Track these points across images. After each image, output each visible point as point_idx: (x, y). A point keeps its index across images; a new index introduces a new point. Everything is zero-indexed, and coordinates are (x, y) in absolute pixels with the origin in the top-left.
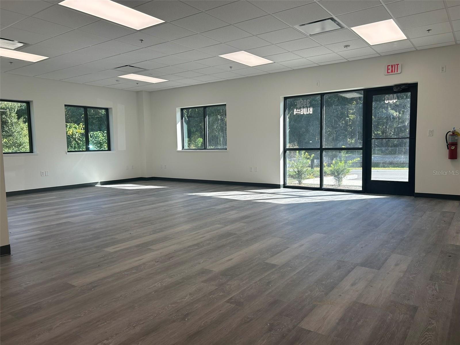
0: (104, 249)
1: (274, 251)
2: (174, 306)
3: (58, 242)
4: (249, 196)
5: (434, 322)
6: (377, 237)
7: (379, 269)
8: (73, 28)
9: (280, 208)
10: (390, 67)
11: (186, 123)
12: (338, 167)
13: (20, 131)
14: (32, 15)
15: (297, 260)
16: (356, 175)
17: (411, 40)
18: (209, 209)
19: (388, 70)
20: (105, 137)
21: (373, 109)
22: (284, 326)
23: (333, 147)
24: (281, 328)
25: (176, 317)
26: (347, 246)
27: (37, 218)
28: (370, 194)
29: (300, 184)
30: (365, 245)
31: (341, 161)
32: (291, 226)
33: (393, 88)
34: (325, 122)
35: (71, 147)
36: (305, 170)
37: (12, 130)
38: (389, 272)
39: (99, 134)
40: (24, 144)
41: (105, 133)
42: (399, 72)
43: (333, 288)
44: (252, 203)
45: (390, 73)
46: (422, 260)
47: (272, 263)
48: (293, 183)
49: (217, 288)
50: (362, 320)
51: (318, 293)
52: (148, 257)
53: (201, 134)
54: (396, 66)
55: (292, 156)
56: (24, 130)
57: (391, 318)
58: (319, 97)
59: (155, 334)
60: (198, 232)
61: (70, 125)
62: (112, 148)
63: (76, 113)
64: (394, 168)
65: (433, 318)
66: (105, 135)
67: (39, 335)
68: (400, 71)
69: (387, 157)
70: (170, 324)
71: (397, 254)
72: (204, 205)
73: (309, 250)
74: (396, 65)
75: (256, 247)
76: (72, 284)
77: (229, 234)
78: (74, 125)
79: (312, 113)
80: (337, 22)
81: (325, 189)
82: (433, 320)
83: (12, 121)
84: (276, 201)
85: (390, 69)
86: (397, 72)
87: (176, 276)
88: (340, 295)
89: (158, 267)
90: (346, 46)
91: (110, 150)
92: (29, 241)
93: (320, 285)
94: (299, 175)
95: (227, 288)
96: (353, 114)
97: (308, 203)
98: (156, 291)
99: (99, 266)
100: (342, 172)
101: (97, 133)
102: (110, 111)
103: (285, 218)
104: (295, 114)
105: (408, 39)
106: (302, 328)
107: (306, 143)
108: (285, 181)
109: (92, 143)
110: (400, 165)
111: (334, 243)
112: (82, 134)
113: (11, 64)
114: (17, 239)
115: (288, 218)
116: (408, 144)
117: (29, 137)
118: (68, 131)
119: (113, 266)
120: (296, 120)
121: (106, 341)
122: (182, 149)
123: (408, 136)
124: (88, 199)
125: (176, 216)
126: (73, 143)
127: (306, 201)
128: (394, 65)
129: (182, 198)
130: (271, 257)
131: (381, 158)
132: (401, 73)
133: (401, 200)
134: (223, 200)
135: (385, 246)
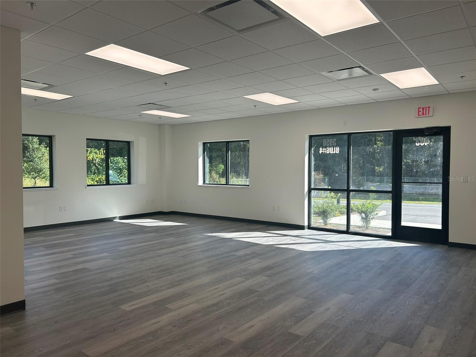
0: (119, 307)
1: (298, 316)
3: (74, 295)
4: (271, 240)
6: (409, 301)
7: (412, 347)
8: (99, 73)
9: (305, 257)
10: (421, 110)
13: (41, 157)
14: (59, 62)
15: (322, 330)
16: (384, 211)
17: (443, 84)
18: (229, 256)
19: (418, 113)
20: (125, 163)
21: (403, 151)
26: (377, 313)
29: (325, 225)
30: (395, 312)
32: (316, 282)
33: (424, 131)
35: (91, 172)
37: (33, 156)
38: (423, 351)
39: (120, 159)
40: (45, 170)
41: (126, 159)
42: (431, 115)
44: (274, 248)
45: (421, 116)
46: (458, 335)
47: (296, 333)
52: (165, 319)
53: (222, 159)
54: (427, 109)
55: (317, 185)
56: (45, 155)
58: (346, 137)
60: (217, 286)
61: (91, 150)
62: (132, 181)
66: (125, 161)
69: (418, 187)
71: (431, 326)
72: (224, 250)
73: (335, 317)
74: (428, 107)
75: (280, 309)
76: (87, 353)
77: (249, 291)
78: (95, 150)
79: (338, 152)
80: (366, 69)
81: (352, 232)
83: (33, 146)
84: (299, 247)
86: (429, 114)
87: (194, 346)
89: (175, 333)
90: (375, 90)
91: (130, 184)
92: (44, 292)
96: (380, 141)
97: (334, 250)
99: (114, 329)
100: (370, 214)
101: (117, 158)
102: (131, 144)
103: (310, 270)
104: (320, 153)
105: (440, 84)
108: (310, 222)
109: (112, 169)
111: (362, 308)
112: (102, 159)
113: (36, 101)
114: (32, 290)
115: (313, 271)
117: (50, 171)
118: (89, 156)
119: (129, 330)
120: (322, 159)
122: (203, 184)
127: (332, 248)
128: (425, 108)
129: (202, 239)
130: (295, 324)
131: (411, 188)
132: (432, 116)
133: (433, 250)
134: (244, 244)
135: (418, 315)
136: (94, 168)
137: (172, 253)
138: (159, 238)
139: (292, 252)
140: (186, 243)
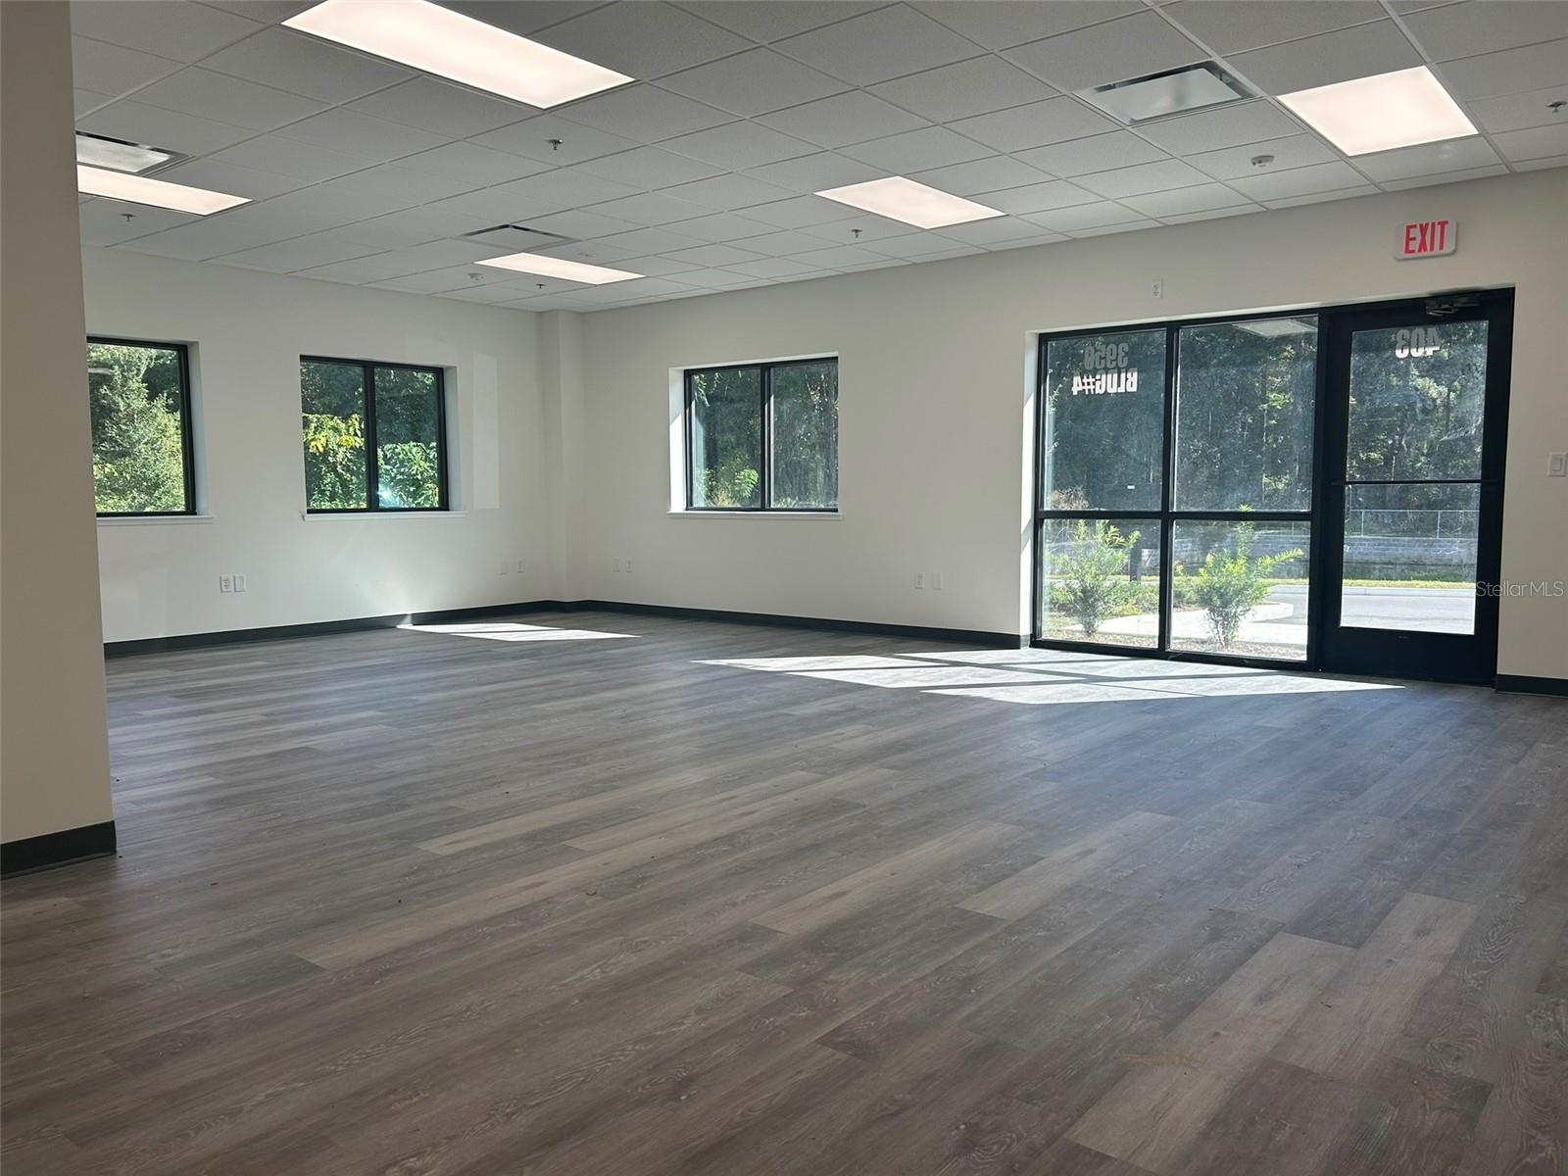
0: (415, 845)
1: (990, 867)
2: (643, 1048)
3: (272, 816)
4: (910, 675)
5: (1547, 1143)
6: (1356, 831)
7: (1357, 946)
8: (331, 104)
9: (1018, 719)
10: (1416, 233)
11: (700, 421)
12: (1224, 580)
13: (157, 438)
14: (198, 62)
15: (1069, 904)
16: (1287, 605)
17: (1492, 136)
18: (772, 717)
19: (1407, 245)
20: (431, 461)
21: (1352, 377)
22: (1014, 1136)
23: (1207, 510)
24: (1006, 1142)
25: (647, 1087)
26: (1249, 861)
27: (207, 733)
28: (1336, 676)
29: (1089, 635)
30: (1310, 858)
31: (1234, 557)
32: (1054, 783)
33: (1425, 305)
34: (1180, 419)
35: (322, 492)
36: (1107, 584)
37: (129, 437)
38: (1395, 957)
39: (413, 449)
40: (169, 484)
41: (431, 449)
42: (1448, 248)
43: (1191, 1007)
44: (918, 697)
45: (1417, 254)
46: (1514, 918)
47: (981, 912)
48: (1067, 631)
49: (792, 993)
50: (1289, 1125)
51: (1140, 1022)
52: (560, 876)
53: (752, 454)
54: (1438, 228)
56: (168, 434)
57: (1392, 1124)
58: (1160, 336)
59: (579, 1142)
60: (732, 793)
61: (318, 419)
62: (454, 501)
63: (340, 381)
64: (1427, 583)
65: (1545, 1127)
66: (431, 457)
67: (199, 1129)
68: (1453, 248)
69: (1404, 541)
70: (628, 1111)
71: (1424, 894)
72: (755, 702)
73: (1112, 871)
74: (1439, 223)
75: (929, 852)
76: (311, 961)
77: (835, 807)
78: (332, 419)
79: (1134, 389)
80: (1230, 76)
81: (1176, 653)
82: (1544, 1133)
83: (129, 406)
85: (1414, 239)
86: (1441, 248)
87: (654, 944)
88: (1217, 1034)
89: (593, 910)
90: (1260, 160)
91: (448, 510)
92: (175, 810)
93: (1147, 995)
94: (1086, 603)
95: (825, 993)
96: (1281, 390)
97: (1115, 702)
98: (585, 996)
99: (400, 901)
100: (1237, 596)
101: (406, 447)
102: (448, 376)
103: (1034, 753)
104: (1075, 393)
105: (1483, 134)
106: (1078, 1145)
107: (1113, 493)
108: (1038, 623)
109: (389, 482)
110: (1448, 572)
111: (1201, 849)
112: (357, 451)
113: (128, 220)
114: (137, 803)
115: (1044, 755)
116: (1475, 503)
117: (185, 458)
118: (312, 440)
119: (446, 903)
120: (1079, 413)
121: (415, 1159)
122: (687, 509)
123: (1478, 474)
124: (373, 671)
125: (662, 737)
126: (329, 480)
127: (1109, 696)
128: (1430, 226)
129: (682, 674)
130: (980, 889)
131: (1379, 545)
132: (1454, 252)
133: (1444, 699)
134: (820, 687)
135: (1384, 865)
136: (330, 478)
137: (586, 709)
138: (545, 671)
139: (978, 706)
140: (634, 684)
